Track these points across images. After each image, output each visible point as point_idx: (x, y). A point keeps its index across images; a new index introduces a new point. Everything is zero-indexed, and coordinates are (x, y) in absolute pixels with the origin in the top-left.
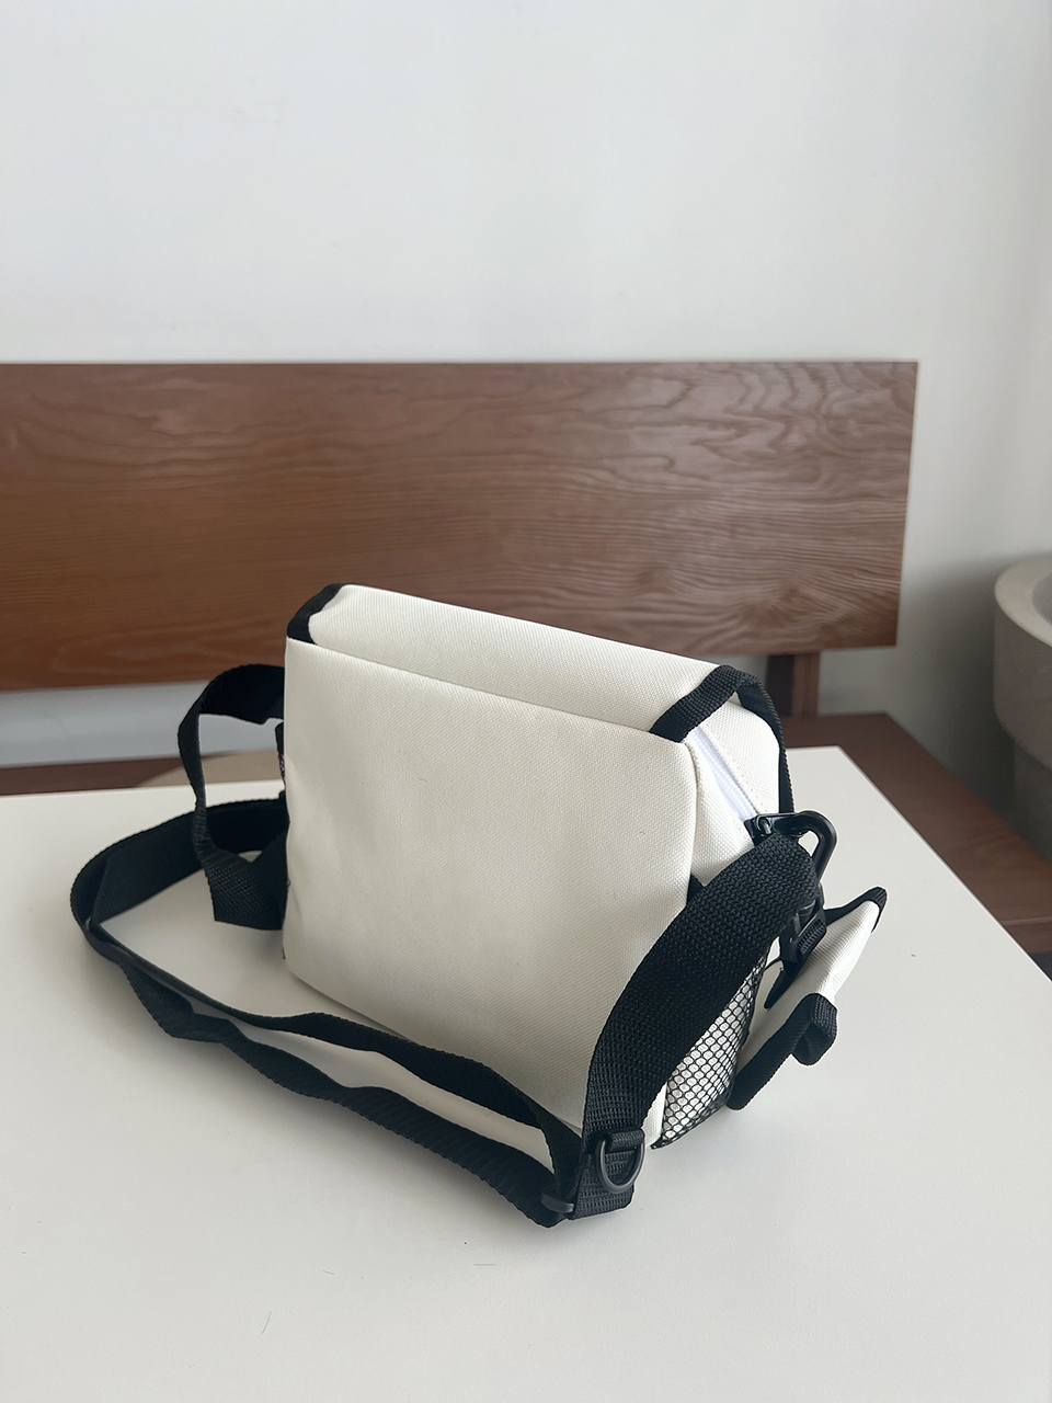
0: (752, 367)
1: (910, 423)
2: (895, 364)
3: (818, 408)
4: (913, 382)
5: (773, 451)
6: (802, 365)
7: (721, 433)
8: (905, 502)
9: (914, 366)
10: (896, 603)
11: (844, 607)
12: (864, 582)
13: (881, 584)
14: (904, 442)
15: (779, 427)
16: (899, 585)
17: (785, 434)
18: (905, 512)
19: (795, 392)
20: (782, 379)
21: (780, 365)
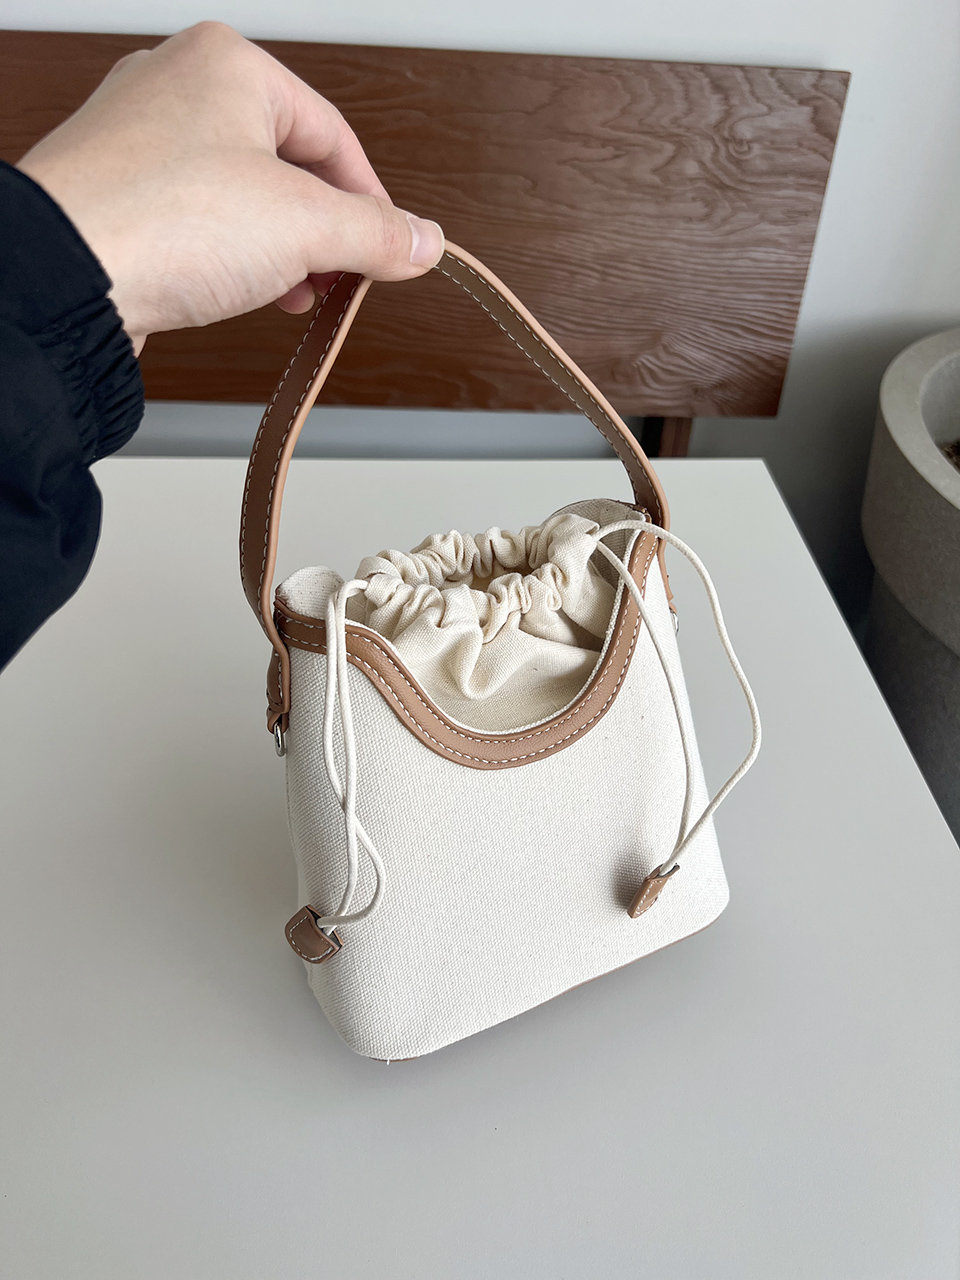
0: (645, 68)
1: (828, 157)
2: (822, 75)
3: (717, 127)
4: (841, 103)
5: (656, 180)
7: (597, 152)
8: (811, 251)
9: (844, 78)
10: (783, 370)
11: (722, 369)
12: (750, 343)
13: (768, 347)
14: (819, 179)
15: (669, 148)
16: (789, 348)
17: (673, 158)
18: (808, 263)
19: (691, 104)
20: (675, 84)
21: (673, 66)
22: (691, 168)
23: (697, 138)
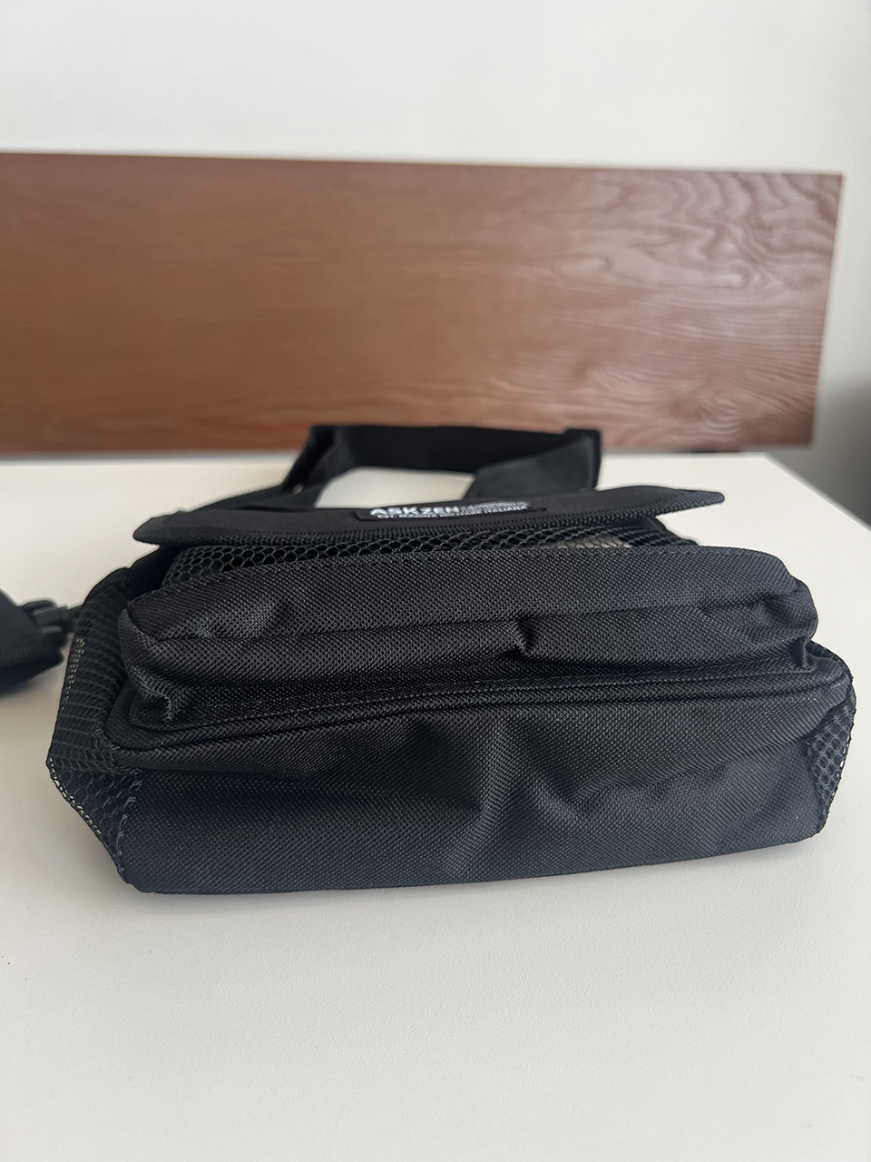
0: (690, 175)
1: (832, 236)
2: (821, 178)
3: (747, 217)
4: (837, 196)
5: (702, 257)
6: (734, 174)
7: (655, 238)
9: (839, 179)
10: (812, 406)
11: (766, 405)
12: (783, 386)
13: (797, 389)
14: (827, 254)
15: (710, 233)
16: (815, 389)
17: (715, 242)
19: (727, 201)
20: (714, 188)
21: (713, 175)
22: (729, 247)
23: (732, 226)
